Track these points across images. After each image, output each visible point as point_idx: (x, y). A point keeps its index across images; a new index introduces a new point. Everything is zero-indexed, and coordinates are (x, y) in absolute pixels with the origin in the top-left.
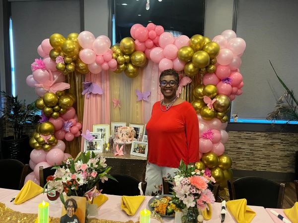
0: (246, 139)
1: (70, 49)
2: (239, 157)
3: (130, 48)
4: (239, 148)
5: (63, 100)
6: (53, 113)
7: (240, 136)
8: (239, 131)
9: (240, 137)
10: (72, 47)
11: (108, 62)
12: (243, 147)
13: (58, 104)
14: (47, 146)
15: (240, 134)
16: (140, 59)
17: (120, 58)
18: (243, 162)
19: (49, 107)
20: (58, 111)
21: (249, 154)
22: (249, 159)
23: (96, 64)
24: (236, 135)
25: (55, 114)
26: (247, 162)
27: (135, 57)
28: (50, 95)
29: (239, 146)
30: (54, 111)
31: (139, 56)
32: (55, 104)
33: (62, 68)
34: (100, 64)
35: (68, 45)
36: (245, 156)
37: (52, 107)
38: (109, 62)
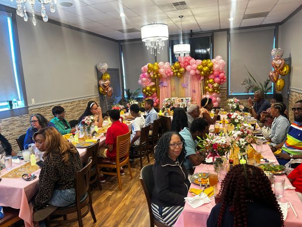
1: (155, 69)
3: (178, 67)
13: (151, 91)
16: (183, 70)
17: (175, 71)
19: (147, 92)
27: (180, 70)
28: (148, 87)
30: (149, 94)
33: (152, 77)
34: (166, 74)
38: (170, 73)
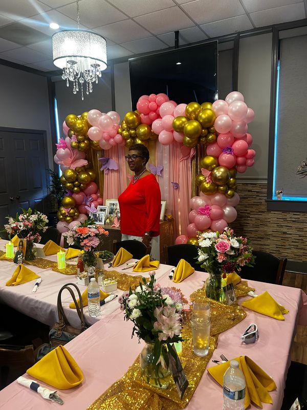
0: (294, 221)
1: (79, 128)
2: (284, 244)
4: (285, 233)
5: (81, 176)
6: (73, 188)
7: (285, 217)
8: (284, 212)
9: (285, 219)
10: (81, 126)
11: (113, 138)
12: (290, 232)
13: (77, 180)
14: (68, 218)
15: (286, 216)
16: (144, 132)
17: (125, 133)
18: (289, 251)
19: (70, 183)
20: (78, 186)
21: (297, 241)
22: (297, 247)
23: (104, 141)
24: (280, 216)
25: (76, 189)
26: (295, 251)
27: (139, 131)
28: (70, 171)
29: (285, 230)
30: (75, 186)
31: (143, 130)
32: (74, 179)
33: (76, 146)
34: (107, 140)
35: (77, 125)
36: (293, 243)
37: (73, 183)
38: (115, 138)
